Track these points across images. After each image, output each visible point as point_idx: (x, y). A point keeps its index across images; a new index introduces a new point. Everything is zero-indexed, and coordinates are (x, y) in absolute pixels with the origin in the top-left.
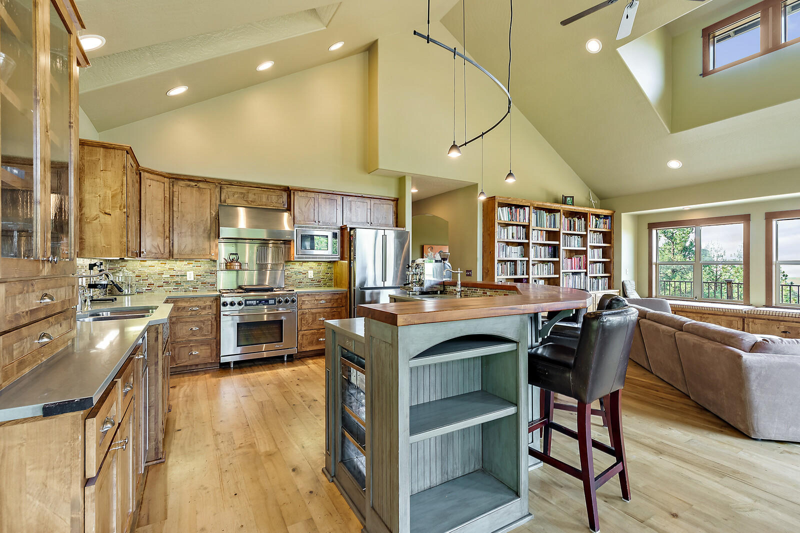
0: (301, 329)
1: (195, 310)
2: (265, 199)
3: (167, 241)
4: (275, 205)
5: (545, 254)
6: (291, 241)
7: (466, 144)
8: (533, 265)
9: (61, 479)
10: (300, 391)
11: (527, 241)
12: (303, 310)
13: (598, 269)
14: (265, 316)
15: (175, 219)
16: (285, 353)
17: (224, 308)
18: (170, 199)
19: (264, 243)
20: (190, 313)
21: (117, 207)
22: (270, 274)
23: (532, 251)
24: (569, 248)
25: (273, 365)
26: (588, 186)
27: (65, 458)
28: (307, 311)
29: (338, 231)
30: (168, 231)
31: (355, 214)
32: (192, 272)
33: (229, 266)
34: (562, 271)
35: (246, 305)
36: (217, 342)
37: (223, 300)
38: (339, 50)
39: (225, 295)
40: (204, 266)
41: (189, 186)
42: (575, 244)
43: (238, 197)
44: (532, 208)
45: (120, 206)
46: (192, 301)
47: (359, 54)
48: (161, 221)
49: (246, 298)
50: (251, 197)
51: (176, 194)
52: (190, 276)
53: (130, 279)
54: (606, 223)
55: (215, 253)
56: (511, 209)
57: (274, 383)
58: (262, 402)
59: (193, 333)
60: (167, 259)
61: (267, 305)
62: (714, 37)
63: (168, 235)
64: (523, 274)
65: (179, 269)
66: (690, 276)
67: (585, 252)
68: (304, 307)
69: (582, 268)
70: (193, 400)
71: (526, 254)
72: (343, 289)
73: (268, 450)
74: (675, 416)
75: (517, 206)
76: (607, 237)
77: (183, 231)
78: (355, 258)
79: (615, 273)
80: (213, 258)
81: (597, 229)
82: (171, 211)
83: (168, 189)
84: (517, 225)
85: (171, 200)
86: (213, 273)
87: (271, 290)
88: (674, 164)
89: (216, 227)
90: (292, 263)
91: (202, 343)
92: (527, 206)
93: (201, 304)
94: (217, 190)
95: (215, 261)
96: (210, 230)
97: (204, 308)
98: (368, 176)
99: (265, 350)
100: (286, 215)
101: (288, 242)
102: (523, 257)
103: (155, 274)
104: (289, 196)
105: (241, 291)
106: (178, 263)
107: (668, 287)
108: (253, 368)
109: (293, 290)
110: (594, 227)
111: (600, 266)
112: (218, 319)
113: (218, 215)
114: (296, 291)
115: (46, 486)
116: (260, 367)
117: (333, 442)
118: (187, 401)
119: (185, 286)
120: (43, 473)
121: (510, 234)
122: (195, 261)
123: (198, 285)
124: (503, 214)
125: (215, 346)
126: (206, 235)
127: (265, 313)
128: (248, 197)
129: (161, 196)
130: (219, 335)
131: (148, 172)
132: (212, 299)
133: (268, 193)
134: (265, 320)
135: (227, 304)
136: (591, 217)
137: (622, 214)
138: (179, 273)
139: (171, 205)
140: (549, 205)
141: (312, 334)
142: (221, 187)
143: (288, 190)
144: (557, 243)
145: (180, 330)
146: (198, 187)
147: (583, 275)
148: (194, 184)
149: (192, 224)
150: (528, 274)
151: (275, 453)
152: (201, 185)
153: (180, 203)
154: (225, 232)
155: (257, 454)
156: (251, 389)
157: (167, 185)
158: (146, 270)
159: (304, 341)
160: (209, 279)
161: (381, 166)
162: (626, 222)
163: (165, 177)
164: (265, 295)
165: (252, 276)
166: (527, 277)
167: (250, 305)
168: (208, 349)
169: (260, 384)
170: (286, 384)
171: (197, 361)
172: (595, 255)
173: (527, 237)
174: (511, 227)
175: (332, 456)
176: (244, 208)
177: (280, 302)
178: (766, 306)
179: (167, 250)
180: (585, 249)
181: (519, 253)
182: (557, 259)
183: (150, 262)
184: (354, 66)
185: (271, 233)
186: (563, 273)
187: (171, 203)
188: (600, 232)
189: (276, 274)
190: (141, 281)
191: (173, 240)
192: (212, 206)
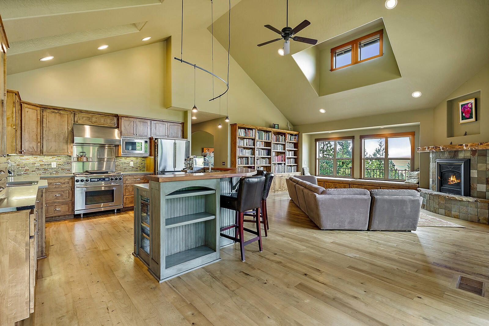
0: (125, 194)
1: (58, 185)
2: (102, 121)
3: (39, 144)
4: (109, 124)
5: (264, 154)
6: (119, 145)
7: (213, 99)
8: (258, 159)
9: (22, 235)
10: (124, 225)
11: (254, 147)
12: (126, 184)
13: (292, 161)
14: (103, 187)
15: (44, 132)
16: (116, 208)
17: (77, 183)
18: (40, 119)
19: (102, 146)
20: (54, 186)
21: (9, 125)
22: (106, 164)
23: (257, 152)
24: (276, 151)
25: (108, 215)
26: (287, 119)
27: (23, 227)
28: (129, 184)
29: (148, 140)
30: (40, 139)
31: (158, 131)
32: (55, 163)
33: (79, 159)
34: (272, 163)
35: (91, 181)
36: (72, 203)
37: (76, 178)
38: (147, 40)
39: (77, 176)
40: (63, 160)
41: (54, 112)
42: (280, 149)
43: (86, 120)
44: (256, 130)
45: (12, 125)
46: (56, 179)
47: (160, 42)
48: (35, 132)
49: (92, 177)
50: (94, 119)
51: (45, 117)
52: (54, 165)
53: (13, 167)
54: (295, 138)
55: (71, 152)
56: (245, 130)
57: (109, 223)
58: (101, 231)
59: (57, 198)
60: (39, 155)
61: (104, 181)
62: (336, 53)
63: (40, 141)
64: (252, 164)
65: (46, 161)
66: (350, 165)
67: (284, 153)
68: (127, 182)
69: (283, 161)
70: (59, 233)
71: (253, 154)
72: (151, 172)
73: (105, 249)
74: (299, 224)
75: (249, 129)
76: (296, 145)
77: (50, 138)
78: (157, 155)
79: (300, 163)
80: (70, 154)
81: (290, 141)
82: (42, 127)
83: (39, 114)
84: (249, 139)
85: (42, 120)
86: (69, 163)
87: (107, 173)
88: (322, 111)
89: (71, 137)
90: (120, 157)
91: (63, 203)
92: (254, 129)
93: (62, 181)
94: (72, 115)
95: (70, 156)
96: (68, 138)
97: (64, 183)
98: (165, 110)
99: (103, 207)
100: (116, 131)
101: (117, 146)
102: (252, 155)
103: (30, 164)
104: (118, 120)
105: (87, 173)
106: (46, 157)
107: (340, 172)
108: (95, 217)
109: (120, 173)
110: (289, 140)
111: (292, 160)
112: (73, 190)
113: (73, 129)
114: (122, 173)
115: (16, 237)
116: (100, 216)
117: (137, 239)
118: (55, 233)
119: (51, 171)
120: (15, 232)
121: (245, 143)
122: (57, 156)
123: (59, 170)
124: (241, 133)
125: (71, 205)
126: (65, 141)
127: (103, 186)
128: (92, 120)
129: (35, 118)
130: (73, 199)
131: (26, 104)
132: (69, 178)
133: (105, 118)
134: (103, 190)
135: (79, 181)
136: (288, 135)
137: (303, 134)
138: (46, 163)
139: (42, 123)
140: (265, 128)
141: (132, 197)
142: (74, 113)
143: (117, 116)
144: (270, 148)
145: (48, 196)
146: (60, 113)
147: (283, 164)
148: (57, 111)
149: (55, 134)
150: (254, 164)
151: (108, 250)
152: (61, 112)
153: (47, 122)
154: (77, 139)
155: (98, 251)
156: (95, 226)
157: (39, 112)
158: (24, 162)
159: (127, 201)
160: (67, 167)
161: (173, 105)
162: (305, 138)
163: (37, 107)
164: (103, 176)
165: (94, 164)
166: (254, 165)
167: (93, 181)
168: (67, 207)
169: (100, 224)
170: (115, 223)
171: (59, 214)
172: (290, 155)
173: (254, 145)
174: (246, 139)
175: (137, 246)
176: (89, 126)
177: (112, 179)
178: (360, 179)
179: (39, 150)
180: (284, 151)
181: (250, 153)
182: (270, 156)
183: (27, 156)
184: (158, 49)
185: (107, 141)
186: (273, 163)
187: (42, 122)
188: (293, 143)
189: (110, 164)
190: (20, 168)
191: (43, 144)
192: (68, 124)
